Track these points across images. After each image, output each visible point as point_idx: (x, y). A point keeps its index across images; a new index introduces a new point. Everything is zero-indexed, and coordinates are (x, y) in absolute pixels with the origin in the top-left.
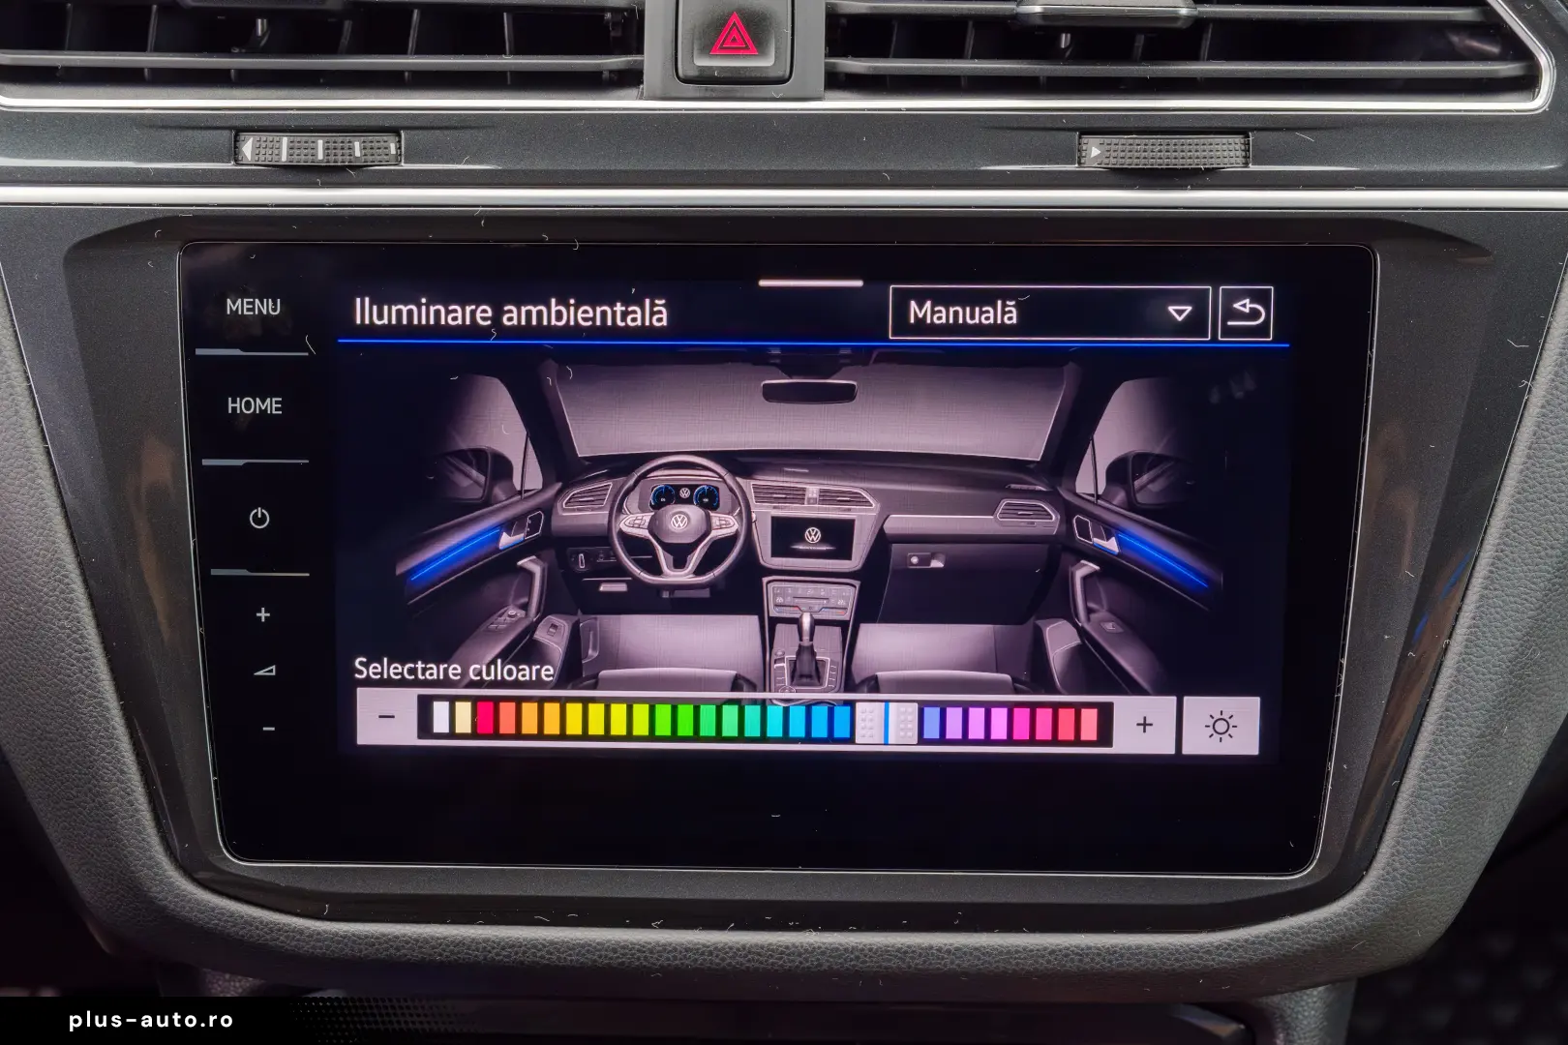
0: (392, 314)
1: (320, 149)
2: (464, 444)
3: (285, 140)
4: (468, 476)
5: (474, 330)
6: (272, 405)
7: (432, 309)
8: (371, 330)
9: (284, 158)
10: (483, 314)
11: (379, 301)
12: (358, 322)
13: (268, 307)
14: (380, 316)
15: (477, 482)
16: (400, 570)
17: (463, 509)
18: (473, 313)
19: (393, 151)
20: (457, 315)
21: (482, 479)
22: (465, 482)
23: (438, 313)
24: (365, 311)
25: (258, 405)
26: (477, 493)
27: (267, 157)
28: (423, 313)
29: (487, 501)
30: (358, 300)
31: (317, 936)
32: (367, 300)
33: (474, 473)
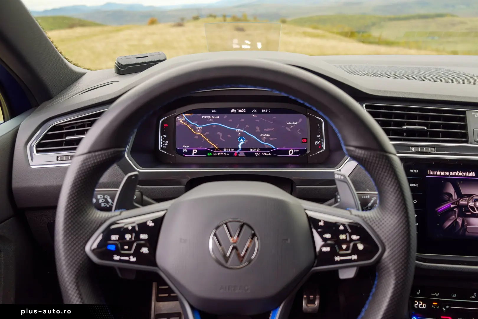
0: (434, 173)
1: (419, 149)
2: (445, 192)
3: (419, 148)
4: (446, 196)
5: (446, 175)
6: (417, 185)
7: (440, 172)
8: (431, 175)
9: (419, 150)
10: (447, 173)
11: (432, 171)
12: (429, 174)
13: (416, 171)
14: (432, 173)
15: (447, 197)
16: (436, 210)
17: (445, 201)
18: (446, 173)
19: (434, 150)
20: (443, 173)
21: (448, 197)
22: (446, 197)
23: (441, 173)
24: (430, 172)
25: (415, 185)
26: (447, 199)
27: (416, 150)
28: (439, 173)
29: (449, 200)
30: (429, 171)
31: (426, 265)
32: (430, 171)
33: (447, 196)
